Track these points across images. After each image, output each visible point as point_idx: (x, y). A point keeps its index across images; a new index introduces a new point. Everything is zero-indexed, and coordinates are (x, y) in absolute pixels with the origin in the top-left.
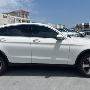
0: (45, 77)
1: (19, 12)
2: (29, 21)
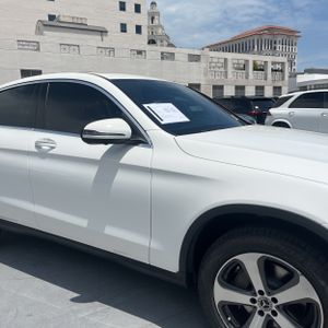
0: (76, 295)
1: (259, 33)
2: (283, 64)
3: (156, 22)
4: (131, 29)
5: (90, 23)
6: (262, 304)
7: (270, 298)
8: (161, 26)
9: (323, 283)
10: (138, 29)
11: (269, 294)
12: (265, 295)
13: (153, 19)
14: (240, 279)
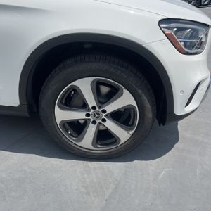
6: (94, 116)
7: (100, 110)
9: (140, 91)
11: (100, 107)
12: (97, 109)
14: (76, 101)
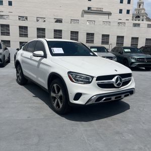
3: (141, 7)
4: (124, 12)
5: (105, 10)
8: (144, 9)
10: (128, 12)
13: (140, 5)
